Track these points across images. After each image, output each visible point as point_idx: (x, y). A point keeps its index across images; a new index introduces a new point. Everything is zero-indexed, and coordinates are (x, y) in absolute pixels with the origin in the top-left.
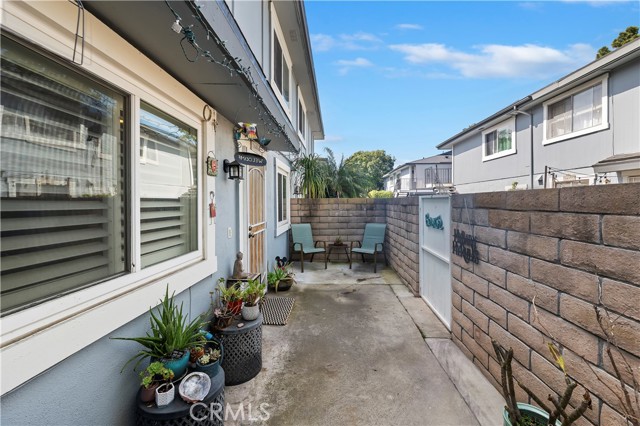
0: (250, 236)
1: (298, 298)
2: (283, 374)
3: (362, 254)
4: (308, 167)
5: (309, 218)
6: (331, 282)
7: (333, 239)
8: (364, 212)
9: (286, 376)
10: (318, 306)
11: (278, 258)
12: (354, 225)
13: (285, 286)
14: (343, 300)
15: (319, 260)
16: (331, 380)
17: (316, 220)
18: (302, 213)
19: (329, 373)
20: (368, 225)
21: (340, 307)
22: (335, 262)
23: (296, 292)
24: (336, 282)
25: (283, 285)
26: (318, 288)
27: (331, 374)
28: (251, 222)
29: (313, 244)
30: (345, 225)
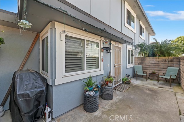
0: (114, 67)
1: (131, 87)
2: (117, 102)
3: (166, 79)
4: (141, 47)
5: (141, 63)
6: (146, 85)
7: (151, 71)
8: (167, 62)
9: (117, 103)
10: (137, 91)
11: (127, 75)
12: (162, 67)
13: (128, 83)
14: (148, 92)
15: (145, 78)
16: (130, 109)
17: (144, 64)
18: (139, 62)
19: (130, 107)
20: (169, 67)
21: (146, 93)
22: (152, 80)
23: (132, 85)
24: (148, 86)
25: (127, 82)
26: (140, 86)
27: (130, 108)
28: (115, 63)
29: (142, 72)
30: (157, 67)
